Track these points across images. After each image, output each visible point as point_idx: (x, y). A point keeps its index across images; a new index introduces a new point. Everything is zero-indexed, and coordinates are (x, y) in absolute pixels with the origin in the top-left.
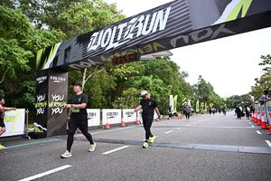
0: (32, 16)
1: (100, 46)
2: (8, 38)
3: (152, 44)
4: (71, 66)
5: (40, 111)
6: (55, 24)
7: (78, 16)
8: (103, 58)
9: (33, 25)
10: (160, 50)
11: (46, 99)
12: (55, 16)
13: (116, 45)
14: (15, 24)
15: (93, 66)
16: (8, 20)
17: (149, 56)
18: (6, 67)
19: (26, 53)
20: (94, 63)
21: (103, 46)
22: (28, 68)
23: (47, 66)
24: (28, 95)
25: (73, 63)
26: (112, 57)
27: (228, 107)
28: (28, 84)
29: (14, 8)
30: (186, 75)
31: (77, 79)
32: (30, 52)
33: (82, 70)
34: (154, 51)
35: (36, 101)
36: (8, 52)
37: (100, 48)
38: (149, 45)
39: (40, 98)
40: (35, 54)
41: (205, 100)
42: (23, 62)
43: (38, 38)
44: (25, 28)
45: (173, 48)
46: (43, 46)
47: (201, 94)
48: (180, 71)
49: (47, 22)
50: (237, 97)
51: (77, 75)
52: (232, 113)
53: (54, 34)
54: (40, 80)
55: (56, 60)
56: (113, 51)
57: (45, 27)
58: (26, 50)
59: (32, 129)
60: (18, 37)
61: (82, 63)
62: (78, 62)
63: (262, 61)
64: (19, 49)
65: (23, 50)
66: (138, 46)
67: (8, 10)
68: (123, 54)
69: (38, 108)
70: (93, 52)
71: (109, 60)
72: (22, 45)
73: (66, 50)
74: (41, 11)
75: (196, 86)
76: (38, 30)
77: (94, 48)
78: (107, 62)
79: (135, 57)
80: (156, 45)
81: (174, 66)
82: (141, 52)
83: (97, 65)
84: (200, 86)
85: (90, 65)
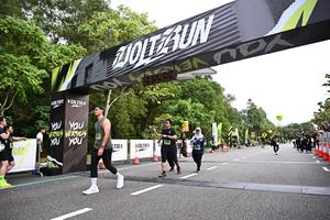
0: (47, 29)
1: (128, 62)
2: (19, 54)
3: (191, 60)
4: (93, 87)
5: (55, 142)
6: (74, 38)
7: (102, 28)
8: (132, 78)
9: (48, 39)
10: (201, 66)
11: (63, 128)
12: (75, 28)
13: (148, 61)
14: (27, 38)
15: (119, 87)
16: (19, 33)
18: (15, 89)
19: (39, 72)
20: (120, 84)
21: (132, 62)
22: (41, 90)
23: (64, 87)
24: (40, 122)
25: (95, 83)
26: (143, 75)
27: (285, 138)
28: (40, 109)
29: (26, 19)
30: (233, 99)
32: (44, 71)
33: (106, 92)
34: (194, 69)
35: (51, 130)
36: (18, 71)
37: (128, 65)
38: (188, 61)
39: (56, 126)
40: (50, 73)
41: (257, 129)
42: (36, 82)
43: (54, 54)
44: (39, 43)
45: (216, 64)
46: (59, 64)
47: (251, 121)
48: (225, 93)
49: (65, 35)
50: (296, 126)
51: (100, 98)
52: (288, 147)
53: (74, 50)
54: (56, 104)
55: (74, 79)
56: (144, 68)
57: (63, 42)
58: (40, 68)
59: (45, 164)
60: (31, 53)
61: (106, 84)
62: (101, 83)
63: (326, 80)
64: (31, 67)
65: (35, 69)
66: (174, 62)
67: (18, 21)
68: (156, 72)
69: (53, 138)
70: (119, 69)
71: (139, 79)
72: (34, 63)
73: (87, 68)
74: (58, 23)
75: (245, 111)
76: (54, 45)
77: (121, 65)
78: (136, 82)
79: (170, 76)
80: (196, 61)
81: (217, 88)
82: (178, 69)
83: (124, 85)
84: (249, 111)
85: (116, 86)
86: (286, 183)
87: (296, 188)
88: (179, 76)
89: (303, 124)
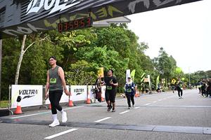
1: (43, 8)
3: (107, 9)
4: (6, 31)
8: (47, 24)
10: (116, 15)
13: (63, 7)
15: (34, 32)
17: (104, 23)
20: (35, 29)
21: (47, 8)
25: (8, 28)
26: (58, 22)
27: (192, 84)
30: (146, 47)
31: (14, 48)
33: (21, 38)
34: (109, 17)
37: (43, 10)
38: (103, 9)
41: (167, 76)
45: (131, 13)
47: (162, 69)
48: (139, 42)
50: (202, 73)
51: (14, 43)
52: (195, 91)
56: (59, 14)
61: (20, 29)
62: (15, 27)
66: (90, 10)
68: (72, 19)
70: (34, 14)
71: (54, 25)
75: (156, 59)
77: (36, 10)
78: (52, 28)
79: (85, 24)
80: (111, 9)
81: (131, 36)
82: (94, 17)
83: (39, 31)
84: (161, 60)
85: (31, 32)
86: (190, 125)
87: (199, 129)
88: (94, 23)
89: (208, 72)
